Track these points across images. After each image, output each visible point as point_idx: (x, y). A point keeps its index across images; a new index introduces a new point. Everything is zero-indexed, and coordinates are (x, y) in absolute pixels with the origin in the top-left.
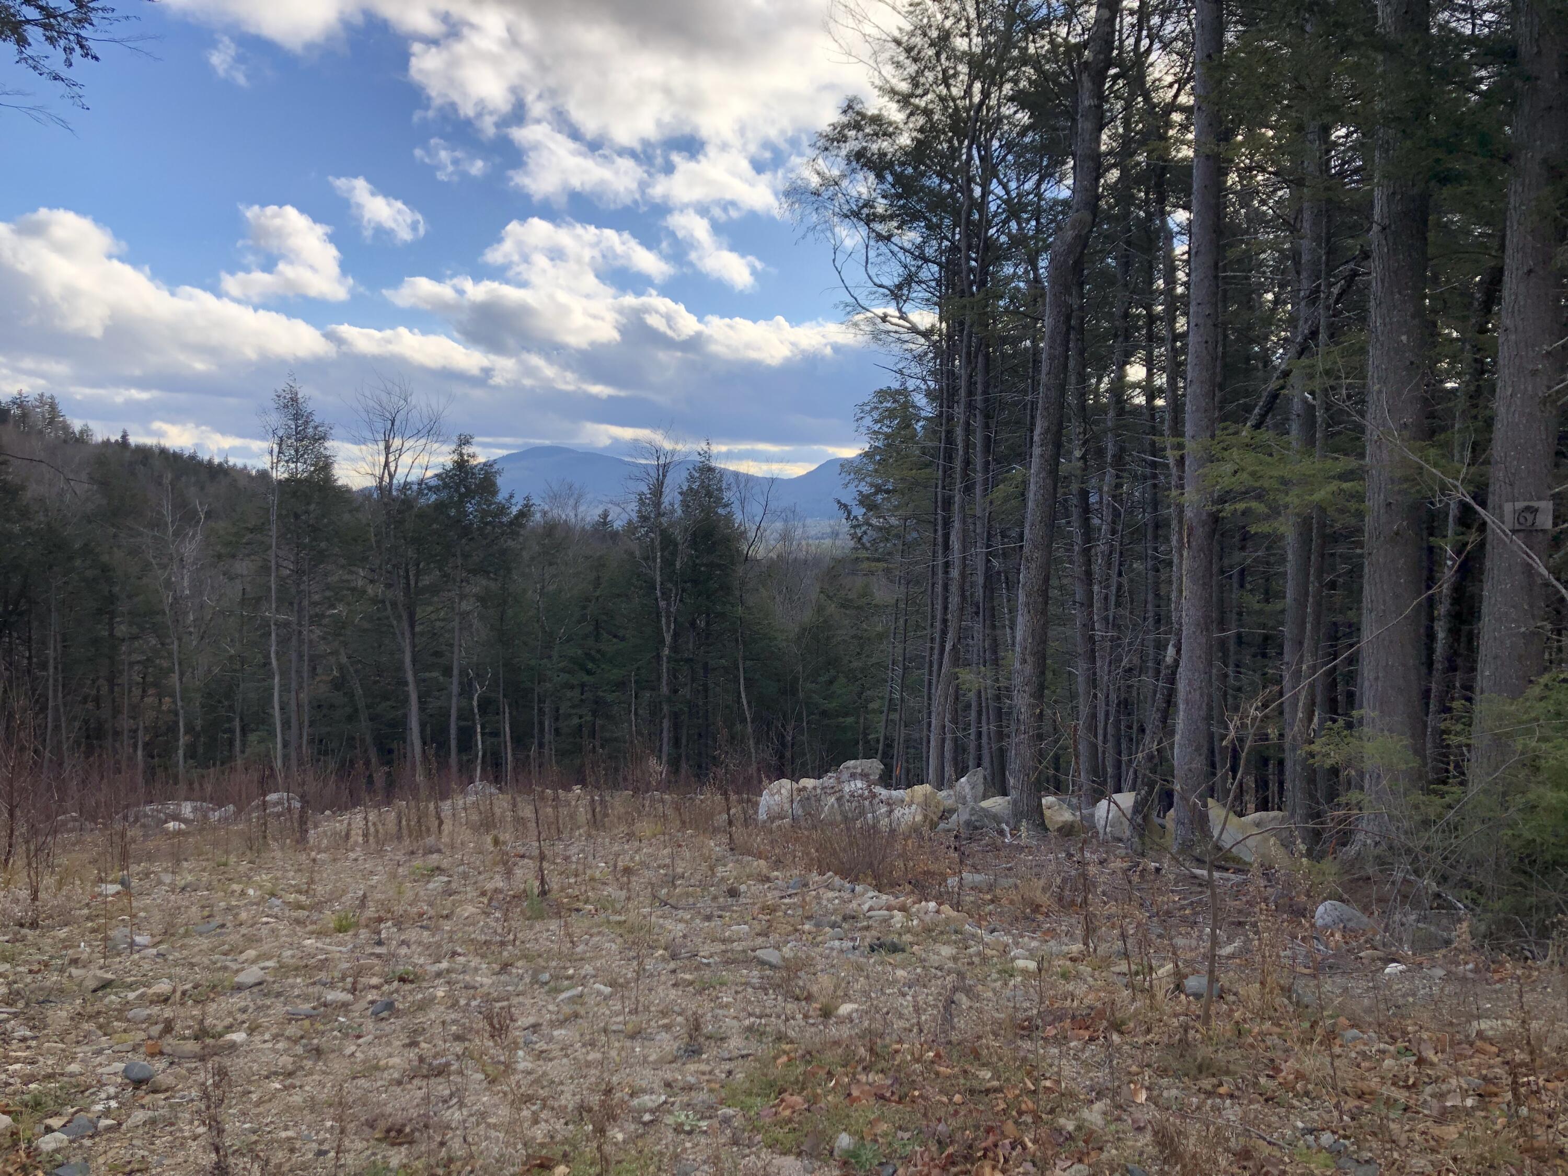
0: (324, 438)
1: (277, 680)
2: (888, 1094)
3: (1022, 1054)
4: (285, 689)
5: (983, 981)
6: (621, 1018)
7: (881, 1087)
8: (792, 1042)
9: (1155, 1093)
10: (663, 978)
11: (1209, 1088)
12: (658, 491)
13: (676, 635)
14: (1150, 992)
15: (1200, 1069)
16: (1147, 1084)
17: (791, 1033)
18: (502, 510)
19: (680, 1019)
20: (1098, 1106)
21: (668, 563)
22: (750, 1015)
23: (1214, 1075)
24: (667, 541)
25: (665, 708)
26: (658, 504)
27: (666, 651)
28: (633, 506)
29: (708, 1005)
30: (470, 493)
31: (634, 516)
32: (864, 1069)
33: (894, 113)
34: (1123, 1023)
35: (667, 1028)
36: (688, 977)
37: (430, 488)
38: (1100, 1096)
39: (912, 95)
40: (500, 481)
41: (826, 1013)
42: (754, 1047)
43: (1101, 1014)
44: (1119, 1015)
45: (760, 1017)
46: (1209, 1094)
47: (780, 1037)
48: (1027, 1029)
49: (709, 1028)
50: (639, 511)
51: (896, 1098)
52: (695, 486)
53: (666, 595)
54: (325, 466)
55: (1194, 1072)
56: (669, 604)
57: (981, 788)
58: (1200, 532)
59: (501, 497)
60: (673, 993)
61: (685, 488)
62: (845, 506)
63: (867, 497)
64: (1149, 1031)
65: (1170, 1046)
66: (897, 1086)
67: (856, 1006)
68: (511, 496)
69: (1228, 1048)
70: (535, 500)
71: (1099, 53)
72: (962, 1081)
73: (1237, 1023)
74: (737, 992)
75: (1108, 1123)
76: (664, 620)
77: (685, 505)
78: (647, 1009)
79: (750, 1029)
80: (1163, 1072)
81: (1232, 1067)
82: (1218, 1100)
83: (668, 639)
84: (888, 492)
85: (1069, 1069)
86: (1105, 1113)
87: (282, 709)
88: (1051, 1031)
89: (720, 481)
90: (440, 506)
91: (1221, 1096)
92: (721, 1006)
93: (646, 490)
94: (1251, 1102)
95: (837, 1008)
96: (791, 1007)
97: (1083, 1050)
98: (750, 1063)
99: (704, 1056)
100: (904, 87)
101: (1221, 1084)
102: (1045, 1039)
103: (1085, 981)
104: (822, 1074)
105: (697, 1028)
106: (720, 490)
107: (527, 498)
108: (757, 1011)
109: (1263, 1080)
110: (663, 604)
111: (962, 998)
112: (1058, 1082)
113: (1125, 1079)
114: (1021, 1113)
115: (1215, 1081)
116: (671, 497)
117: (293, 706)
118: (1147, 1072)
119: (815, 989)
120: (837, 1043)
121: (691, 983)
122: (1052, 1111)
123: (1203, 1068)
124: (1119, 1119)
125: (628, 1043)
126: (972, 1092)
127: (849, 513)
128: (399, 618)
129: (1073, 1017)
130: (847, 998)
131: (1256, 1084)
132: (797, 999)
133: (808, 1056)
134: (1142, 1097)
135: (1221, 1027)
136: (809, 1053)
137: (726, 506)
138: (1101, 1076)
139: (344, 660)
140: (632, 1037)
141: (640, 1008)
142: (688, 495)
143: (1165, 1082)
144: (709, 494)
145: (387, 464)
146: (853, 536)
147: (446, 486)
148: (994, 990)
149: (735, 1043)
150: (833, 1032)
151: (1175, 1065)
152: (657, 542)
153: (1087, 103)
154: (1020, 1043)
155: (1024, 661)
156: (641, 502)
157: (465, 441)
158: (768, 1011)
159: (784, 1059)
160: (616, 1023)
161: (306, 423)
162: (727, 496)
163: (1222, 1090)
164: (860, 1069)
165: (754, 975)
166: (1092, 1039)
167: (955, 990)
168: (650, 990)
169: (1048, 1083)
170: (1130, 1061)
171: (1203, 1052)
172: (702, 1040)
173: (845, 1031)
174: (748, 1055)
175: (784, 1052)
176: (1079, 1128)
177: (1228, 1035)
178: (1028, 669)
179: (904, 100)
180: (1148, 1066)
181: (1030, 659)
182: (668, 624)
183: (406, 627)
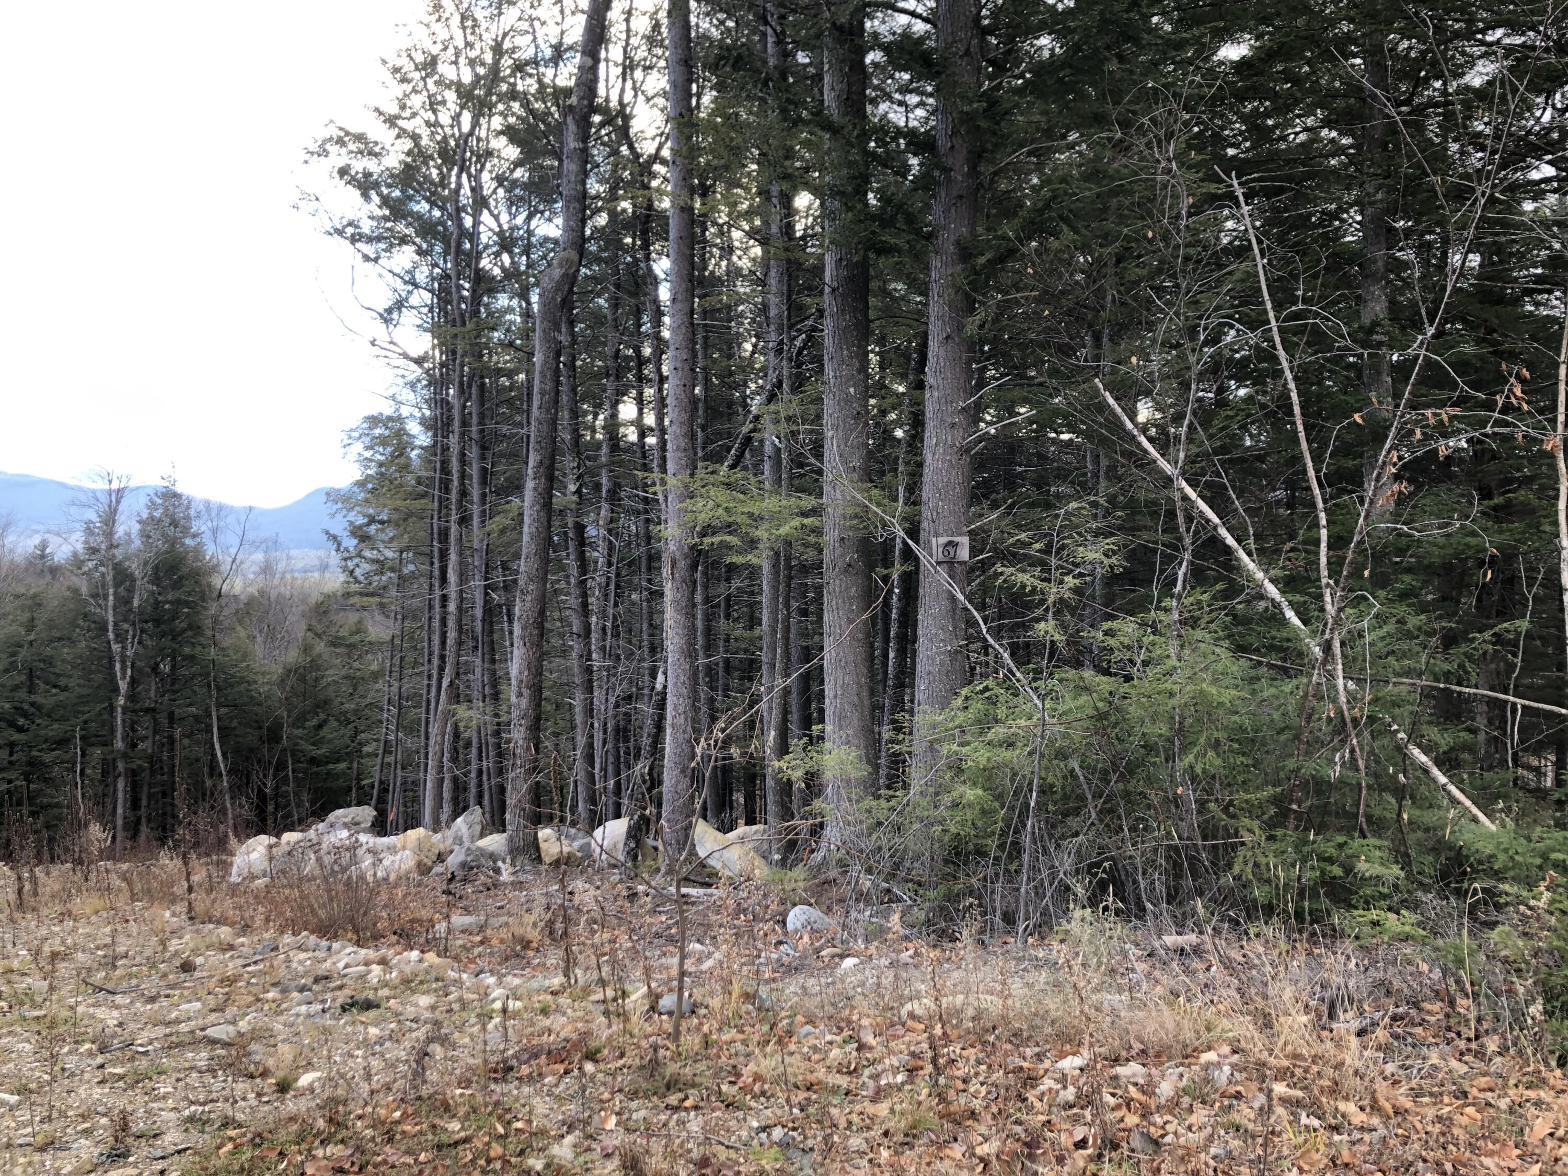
2: (347, 1166)
3: (495, 1098)
5: (460, 1028)
6: (29, 1130)
7: (340, 1159)
8: (240, 1126)
9: (625, 1117)
10: (87, 1076)
11: (675, 1103)
12: (110, 519)
13: (133, 682)
14: (624, 1016)
15: (668, 1087)
16: (617, 1109)
17: (240, 1117)
19: (104, 1121)
20: (569, 1139)
21: (124, 601)
22: (193, 1103)
23: (680, 1090)
24: (122, 576)
25: (121, 765)
26: (109, 534)
27: (121, 701)
28: (79, 536)
29: (141, 1099)
31: (80, 547)
32: (322, 1142)
33: (380, 133)
34: (598, 1051)
35: (87, 1133)
36: (119, 1070)
38: (571, 1128)
39: (401, 116)
41: (283, 1087)
42: (196, 1139)
43: (576, 1045)
44: (593, 1044)
45: (204, 1104)
46: (676, 1109)
47: (227, 1123)
48: (503, 1071)
49: (139, 1126)
50: (86, 542)
51: (356, 1168)
52: (157, 514)
53: (120, 637)
55: (663, 1090)
56: (124, 648)
57: (479, 828)
58: (682, 564)
60: (97, 1092)
61: (145, 515)
62: (335, 538)
63: (360, 527)
64: (622, 1055)
65: (641, 1068)
66: (358, 1155)
67: (318, 1074)
69: (696, 1062)
71: (585, 98)
72: (430, 1137)
73: (705, 1035)
74: (178, 1080)
75: (578, 1155)
76: (118, 667)
77: (145, 535)
78: (63, 1114)
79: (191, 1119)
80: (634, 1095)
81: (697, 1080)
82: (683, 1114)
83: (123, 686)
84: (382, 522)
85: (541, 1106)
86: (575, 1146)
88: (525, 1070)
89: (188, 508)
91: (686, 1109)
92: (157, 1099)
93: (94, 517)
94: (713, 1110)
95: (296, 1080)
96: (242, 1086)
97: (557, 1085)
98: (188, 1157)
99: (131, 1159)
100: (390, 108)
101: (687, 1098)
102: (520, 1079)
103: (564, 1014)
104: (273, 1156)
105: (125, 1128)
106: (188, 518)
108: (202, 1098)
109: (725, 1088)
110: (116, 647)
111: (437, 1050)
112: (530, 1122)
113: (598, 1107)
114: (489, 1161)
115: (681, 1095)
116: (127, 526)
118: (618, 1097)
119: (271, 1063)
120: (292, 1119)
121: (121, 1077)
122: (522, 1153)
123: (671, 1085)
124: (589, 1149)
125: (37, 1157)
126: (440, 1147)
127: (339, 544)
129: (549, 1053)
130: (309, 1066)
131: (720, 1092)
132: (252, 1077)
133: (258, 1140)
134: (612, 1123)
135: (691, 1042)
136: (260, 1135)
137: (194, 536)
138: (572, 1108)
140: (42, 1149)
141: (55, 1114)
142: (149, 525)
143: (634, 1105)
144: (174, 523)
146: (345, 569)
148: (472, 1037)
149: (172, 1138)
150: (291, 1106)
151: (644, 1085)
152: (109, 578)
153: (573, 146)
154: (493, 1086)
155: (520, 695)
156: (89, 531)
158: (214, 1096)
159: (230, 1146)
160: (23, 1135)
162: (196, 525)
163: (687, 1104)
164: (317, 1142)
165: (202, 1057)
166: (567, 1072)
167: (430, 1040)
168: (69, 1092)
169: (519, 1125)
170: (602, 1089)
171: (672, 1068)
172: (130, 1140)
173: (303, 1104)
174: (185, 1150)
175: (231, 1139)
176: (548, 1166)
177: (696, 1048)
178: (524, 702)
179: (393, 119)
180: (620, 1091)
181: (526, 692)
182: (123, 670)
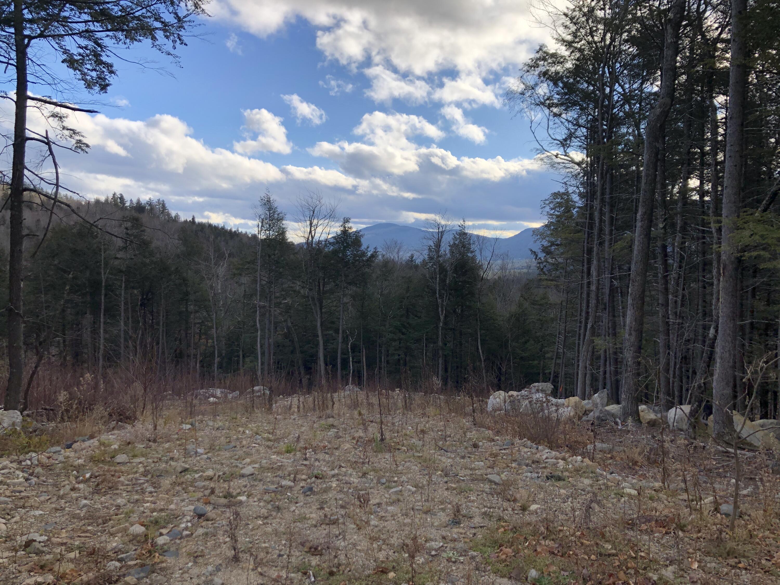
0: (282, 219)
1: (259, 333)
2: (556, 552)
3: (628, 537)
4: (263, 337)
5: (607, 498)
6: (420, 503)
7: (552, 548)
8: (506, 522)
9: (702, 564)
10: (441, 485)
11: (733, 564)
12: (438, 245)
13: (446, 317)
14: (700, 511)
15: (728, 554)
16: (698, 559)
17: (506, 517)
18: (364, 254)
19: (449, 506)
20: (670, 568)
21: (443, 281)
22: (485, 507)
23: (736, 557)
24: (443, 270)
25: (440, 352)
26: (438, 251)
27: (441, 324)
28: (426, 252)
29: (463, 500)
30: (347, 247)
31: (426, 257)
32: (544, 538)
33: (563, 51)
34: (685, 526)
35: (443, 510)
36: (453, 485)
37: (330, 243)
38: (671, 563)
39: (573, 42)
40: (363, 240)
41: (524, 509)
42: (486, 522)
43: (672, 520)
44: (683, 522)
45: (490, 508)
46: (733, 567)
47: (500, 519)
48: (631, 525)
49: (464, 512)
50: (429, 255)
51: (560, 554)
52: (457, 242)
53: (441, 296)
54: (282, 232)
55: (725, 555)
56: (443, 301)
57: (606, 400)
58: (730, 267)
59: (363, 248)
60: (446, 493)
61: (452, 243)
62: (535, 252)
63: (547, 247)
64: (699, 531)
65: (711, 540)
66: (560, 548)
67: (539, 506)
68: (368, 247)
69: (745, 544)
70: (379, 249)
71: (677, 13)
72: (595, 549)
73: (750, 531)
74: (478, 495)
75: (676, 578)
76: (440, 309)
77: (452, 252)
78: (433, 500)
79: (485, 513)
80: (708, 554)
81: (746, 554)
82: (738, 571)
83: (442, 318)
84: (557, 245)
85: (654, 548)
86: (674, 573)
87: (261, 346)
88: (644, 527)
89: (470, 239)
90: (335, 252)
91: (739, 568)
92: (470, 501)
93: (432, 245)
94: (756, 572)
95: (529, 507)
96: (506, 504)
97: (662, 538)
98: (484, 530)
99: (462, 525)
100: (569, 38)
101: (740, 562)
102: (641, 531)
103: (663, 503)
104: (522, 539)
105: (458, 511)
106: (470, 244)
107: (375, 248)
108: (489, 505)
109: (763, 562)
110: (439, 301)
111: (594, 505)
112: (648, 554)
113: (687, 555)
114: (628, 568)
115: (736, 560)
116: (445, 248)
117: (267, 345)
118: (698, 553)
119: (518, 496)
120: (529, 524)
121: (455, 489)
122: (645, 569)
123: (730, 553)
124: (682, 576)
125: (424, 516)
126: (601, 555)
127: (537, 256)
128: (315, 305)
129: (657, 521)
130: (534, 502)
131: (759, 563)
132: (509, 500)
133: (515, 529)
134: (695, 566)
135: (741, 532)
136: (515, 528)
137: (472, 252)
138: (672, 553)
139: (290, 324)
140: (426, 513)
141: (430, 499)
142: (453, 246)
143: (708, 559)
144: (464, 246)
145: (310, 232)
146: (539, 268)
147: (337, 242)
148: (613, 504)
149: (477, 520)
150: (527, 518)
151: (714, 550)
152: (437, 270)
153: (669, 41)
154: (627, 531)
155: (630, 334)
156: (430, 250)
157: (346, 221)
158: (494, 505)
159: (502, 530)
160: (418, 505)
161: (274, 212)
162: (472, 247)
163: (740, 565)
164: (541, 538)
165: (487, 487)
166: (667, 533)
167: (592, 501)
168: (435, 490)
169: (643, 554)
170: (688, 547)
171: (731, 545)
172: (461, 517)
173: (534, 518)
174: (483, 527)
175: (503, 526)
176: (660, 579)
177: (745, 537)
178: (633, 338)
179: (569, 44)
180: (699, 550)
181: (633, 333)
182: (442, 311)
183: (318, 309)
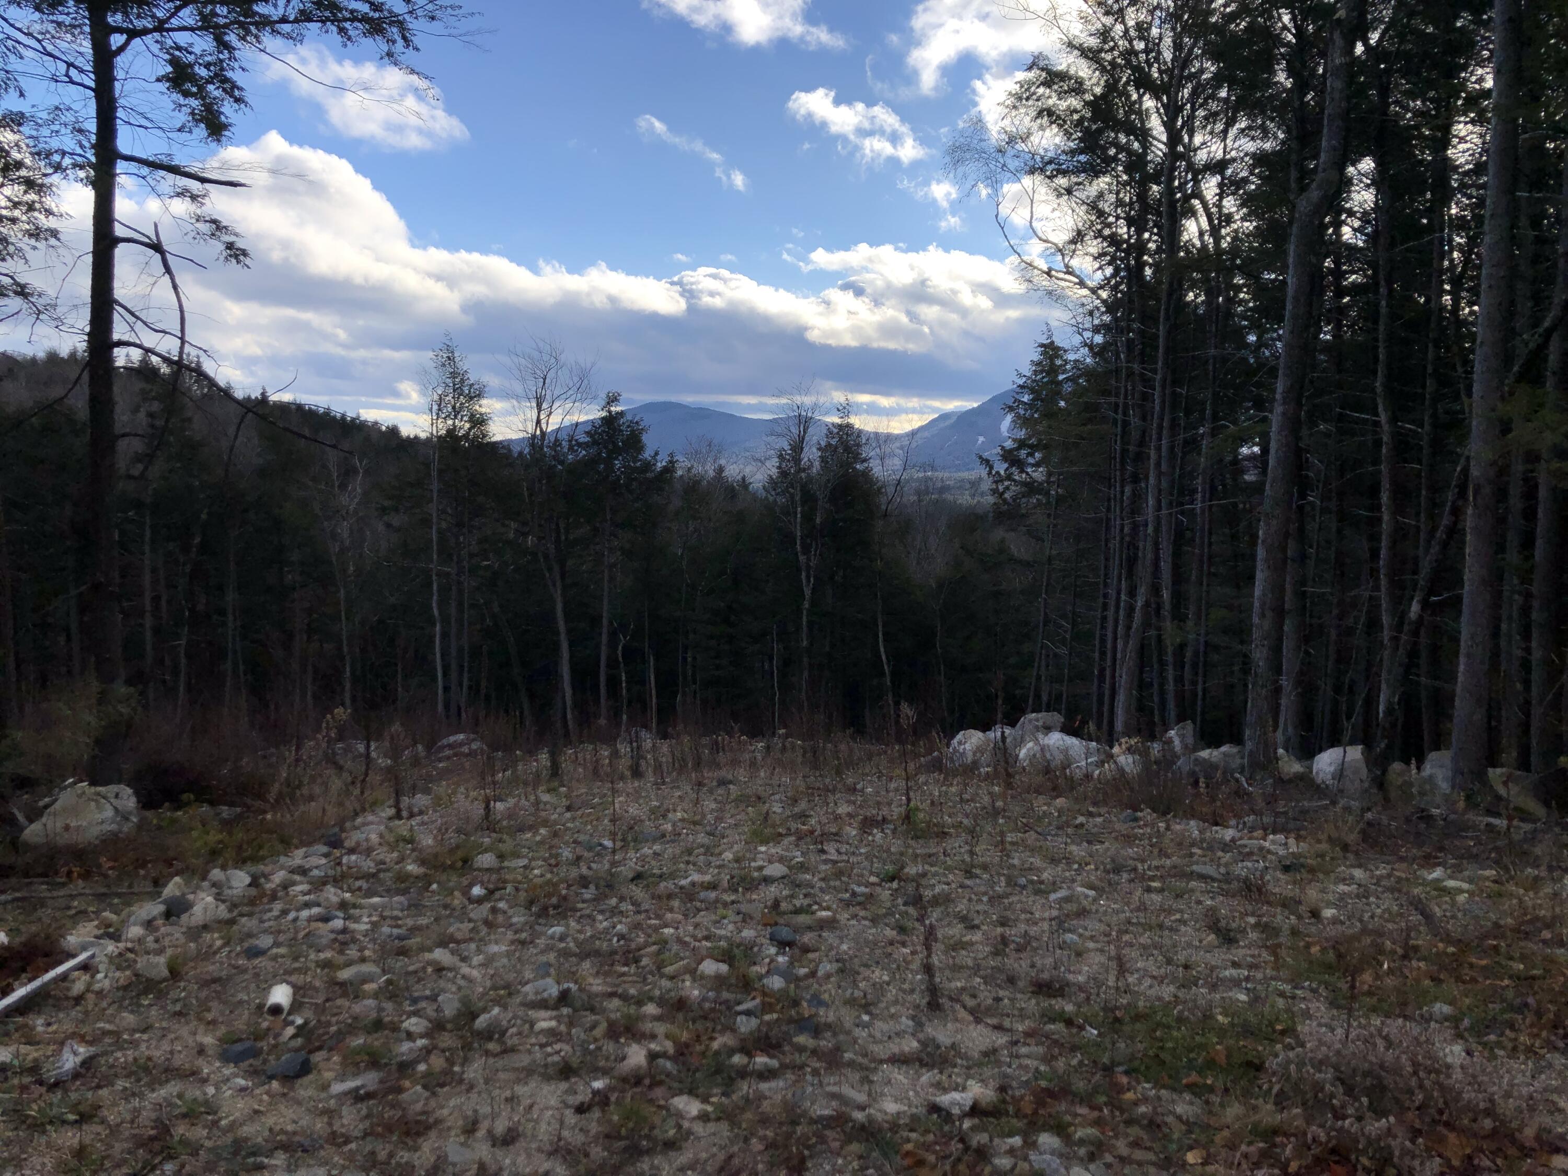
0: (479, 396)
1: (438, 628)
4: (445, 635)
12: (798, 447)
13: (814, 590)
18: (648, 466)
21: (808, 518)
24: (808, 498)
25: (805, 660)
26: (797, 460)
27: (806, 605)
28: (775, 462)
30: (615, 451)
31: (774, 472)
37: (579, 445)
39: (1101, 50)
40: (645, 438)
50: (779, 467)
52: (834, 442)
53: (806, 550)
54: (478, 421)
56: (809, 559)
57: (1190, 740)
58: (1487, 490)
59: (647, 454)
61: (823, 444)
62: (987, 461)
63: (1011, 451)
68: (657, 454)
70: (679, 457)
71: (1353, 10)
76: (804, 575)
77: (823, 459)
83: (807, 592)
84: (1031, 447)
87: (442, 655)
89: (859, 436)
90: (590, 463)
93: (787, 447)
100: (1093, 42)
106: (859, 445)
107: (671, 455)
110: (802, 558)
116: (811, 454)
117: (454, 652)
127: (991, 468)
128: (550, 569)
137: (865, 460)
139: (496, 609)
142: (827, 450)
144: (847, 449)
145: (538, 422)
146: (994, 491)
147: (595, 443)
152: (798, 498)
153: (1337, 61)
155: (1263, 615)
156: (781, 457)
157: (613, 399)
161: (462, 381)
162: (865, 452)
178: (1267, 624)
179: (1086, 53)
181: (1269, 614)
182: (808, 581)
183: (558, 577)
